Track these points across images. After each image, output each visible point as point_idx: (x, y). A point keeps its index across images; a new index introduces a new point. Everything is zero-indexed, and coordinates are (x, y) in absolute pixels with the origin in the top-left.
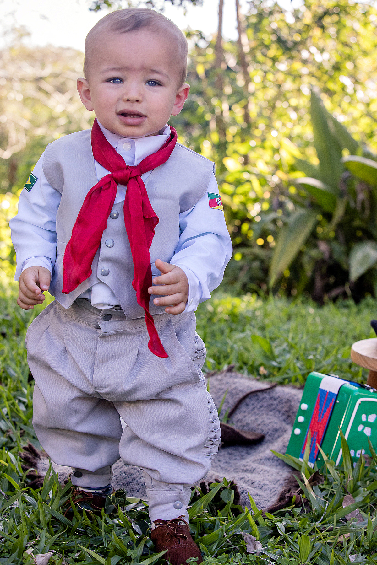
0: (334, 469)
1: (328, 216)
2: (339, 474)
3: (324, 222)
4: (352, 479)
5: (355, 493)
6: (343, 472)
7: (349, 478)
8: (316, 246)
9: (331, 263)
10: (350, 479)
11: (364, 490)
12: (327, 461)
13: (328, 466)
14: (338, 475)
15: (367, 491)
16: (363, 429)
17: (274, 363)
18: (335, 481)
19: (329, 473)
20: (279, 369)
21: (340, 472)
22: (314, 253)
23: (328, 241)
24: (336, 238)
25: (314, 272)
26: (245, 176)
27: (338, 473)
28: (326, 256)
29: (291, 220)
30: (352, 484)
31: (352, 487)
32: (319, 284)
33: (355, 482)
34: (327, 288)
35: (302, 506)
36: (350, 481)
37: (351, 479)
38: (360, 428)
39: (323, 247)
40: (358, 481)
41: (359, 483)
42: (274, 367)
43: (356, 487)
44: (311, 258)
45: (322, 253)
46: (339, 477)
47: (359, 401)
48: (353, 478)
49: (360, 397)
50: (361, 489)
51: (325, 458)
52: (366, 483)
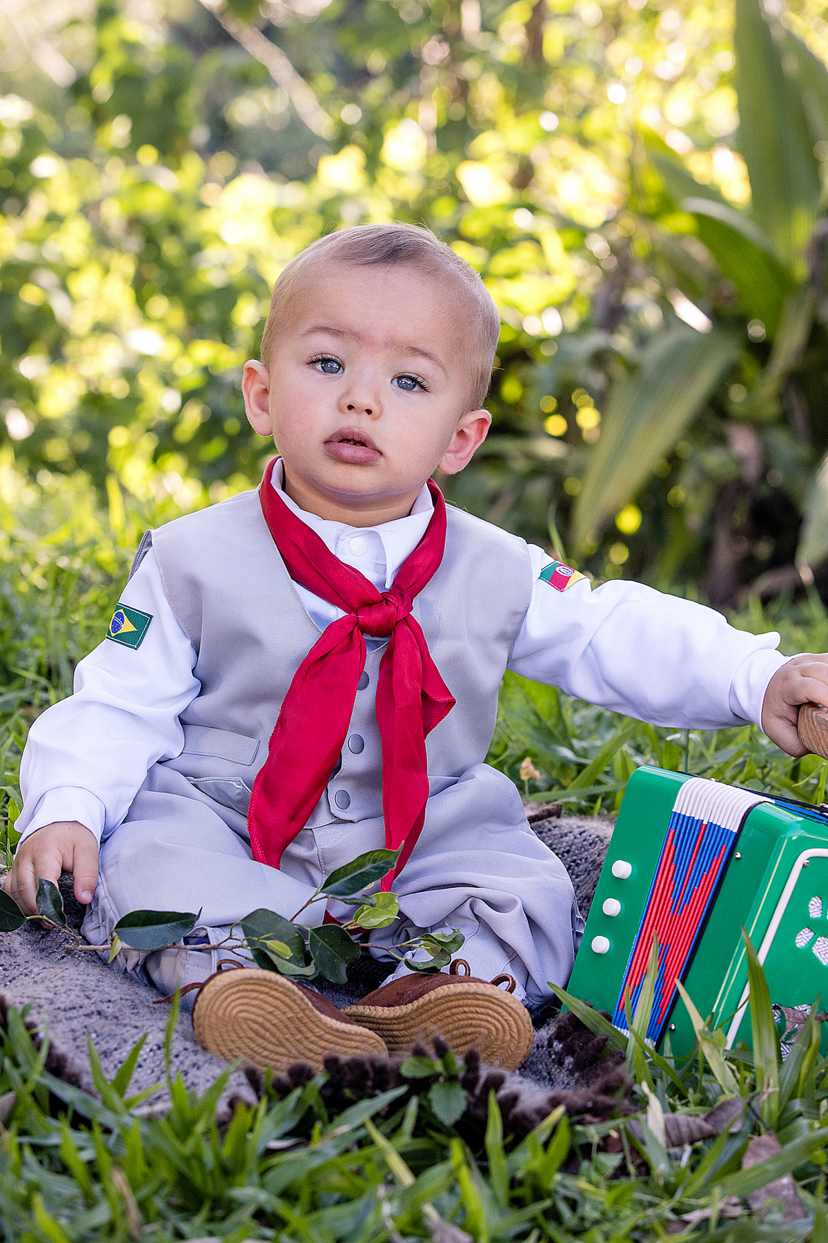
0: (723, 1058)
1: (762, 351)
2: (738, 1076)
3: (750, 371)
4: (777, 1089)
5: (783, 1131)
6: (749, 1068)
7: (769, 1085)
8: (721, 440)
9: (764, 491)
10: (770, 1090)
11: (811, 1127)
12: (703, 1032)
13: (706, 1049)
14: (735, 1076)
15: (820, 1128)
16: (812, 943)
17: (567, 753)
18: (724, 1093)
19: (708, 1071)
20: (580, 767)
21: (742, 1069)
22: (714, 460)
23: (758, 426)
24: (784, 420)
25: (712, 519)
26: (521, 220)
27: (733, 1071)
28: (751, 471)
29: (651, 356)
30: (774, 1106)
31: (776, 1114)
32: (725, 556)
33: (785, 1100)
34: (748, 571)
35: (622, 1150)
36: (769, 1097)
37: (773, 1089)
38: (802, 938)
39: (743, 443)
40: (793, 1096)
41: (797, 1105)
42: (564, 765)
43: (786, 1115)
44: (705, 475)
45: (740, 462)
46: (737, 1081)
47: (803, 858)
48: (781, 1086)
49: (804, 844)
50: (803, 1122)
51: (698, 1024)
52: (818, 1107)
